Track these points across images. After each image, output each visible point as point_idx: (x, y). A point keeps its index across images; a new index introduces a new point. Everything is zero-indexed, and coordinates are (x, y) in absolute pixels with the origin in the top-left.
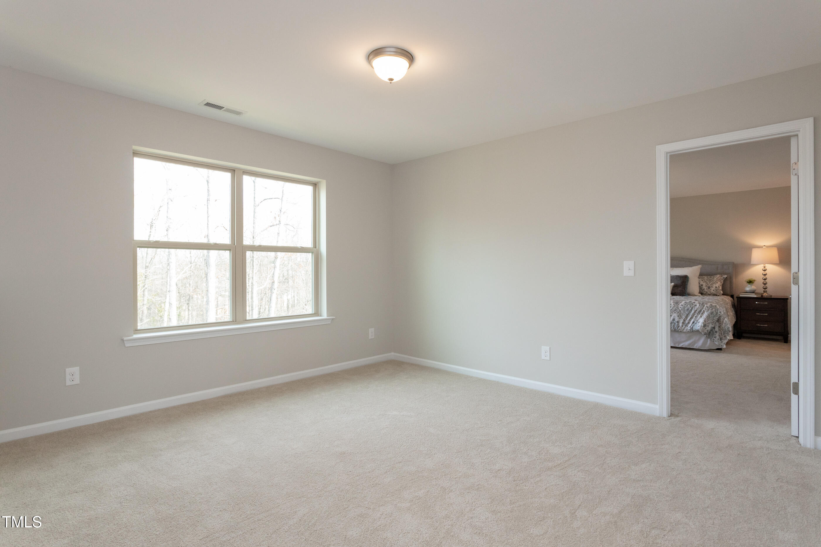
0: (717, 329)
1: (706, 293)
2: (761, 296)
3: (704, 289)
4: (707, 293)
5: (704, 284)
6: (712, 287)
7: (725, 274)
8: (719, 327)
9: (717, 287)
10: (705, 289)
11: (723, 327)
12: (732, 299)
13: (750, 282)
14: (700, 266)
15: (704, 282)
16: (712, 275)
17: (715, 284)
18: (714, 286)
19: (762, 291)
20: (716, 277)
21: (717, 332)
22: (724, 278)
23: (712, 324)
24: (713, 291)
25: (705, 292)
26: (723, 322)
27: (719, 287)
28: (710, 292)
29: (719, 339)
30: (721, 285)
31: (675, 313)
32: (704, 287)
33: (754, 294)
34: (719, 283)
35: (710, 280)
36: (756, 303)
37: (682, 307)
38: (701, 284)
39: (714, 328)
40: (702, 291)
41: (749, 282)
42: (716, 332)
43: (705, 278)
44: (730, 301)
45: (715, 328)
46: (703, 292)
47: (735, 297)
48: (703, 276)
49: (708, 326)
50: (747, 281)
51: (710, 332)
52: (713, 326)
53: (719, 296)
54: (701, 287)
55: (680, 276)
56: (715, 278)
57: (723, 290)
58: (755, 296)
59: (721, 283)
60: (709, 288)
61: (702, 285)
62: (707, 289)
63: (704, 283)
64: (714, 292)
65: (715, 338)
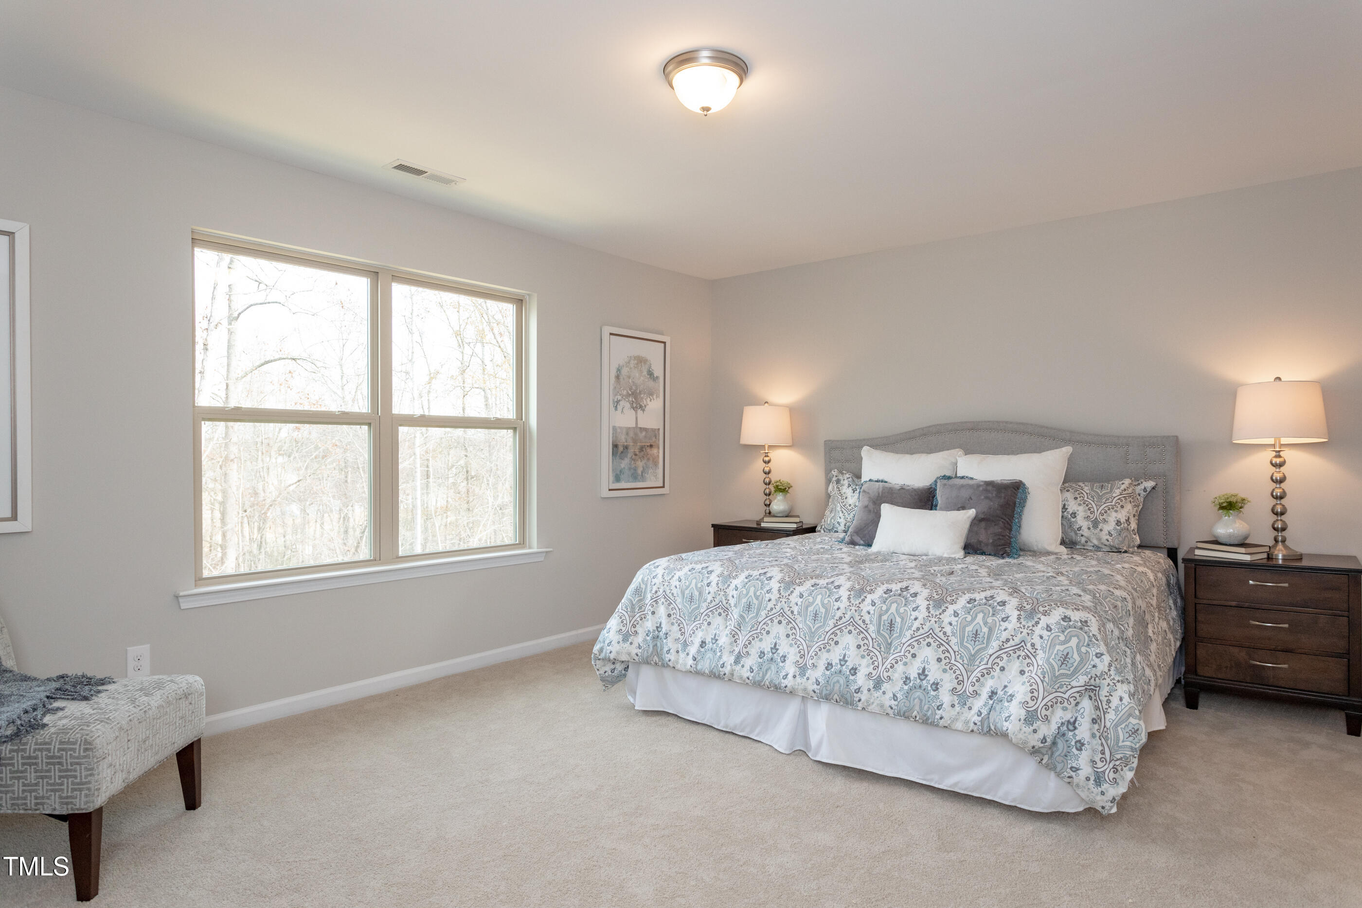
0: (1084, 731)
1: (1086, 542)
2: (1265, 556)
3: (1080, 529)
4: (1089, 543)
5: (1081, 512)
6: (1105, 521)
7: (1147, 478)
8: (1094, 721)
9: (1123, 520)
10: (1084, 528)
11: (1108, 724)
12: (1171, 563)
13: (1230, 506)
14: (1067, 450)
15: (1080, 505)
16: (1108, 481)
17: (1116, 511)
18: (1113, 517)
19: (1266, 537)
20: (1119, 488)
21: (1083, 745)
22: (1145, 490)
23: (1065, 709)
24: (1108, 537)
25: (1083, 540)
26: (1109, 702)
27: (1128, 520)
28: (1099, 539)
29: (1092, 778)
30: (1134, 516)
31: (929, 645)
32: (1081, 521)
33: (1243, 550)
34: (1129, 507)
35: (1100, 497)
36: (1251, 582)
37: (954, 620)
38: (1070, 510)
39: (1072, 725)
40: (1073, 534)
41: (1225, 505)
42: (1080, 745)
43: (1086, 489)
44: (1160, 575)
45: (1075, 728)
46: (1079, 539)
47: (1181, 555)
48: (1081, 484)
49: (1047, 719)
50: (1220, 504)
51: (1054, 743)
52: (1068, 716)
53: (1126, 552)
54: (1067, 520)
55: (998, 484)
56: (1118, 492)
57: (1140, 530)
58: (1247, 558)
59: (1135, 506)
60: (1096, 524)
61: (1074, 515)
62: (1089, 528)
63: (1081, 508)
64: (1110, 538)
65: (1073, 774)
